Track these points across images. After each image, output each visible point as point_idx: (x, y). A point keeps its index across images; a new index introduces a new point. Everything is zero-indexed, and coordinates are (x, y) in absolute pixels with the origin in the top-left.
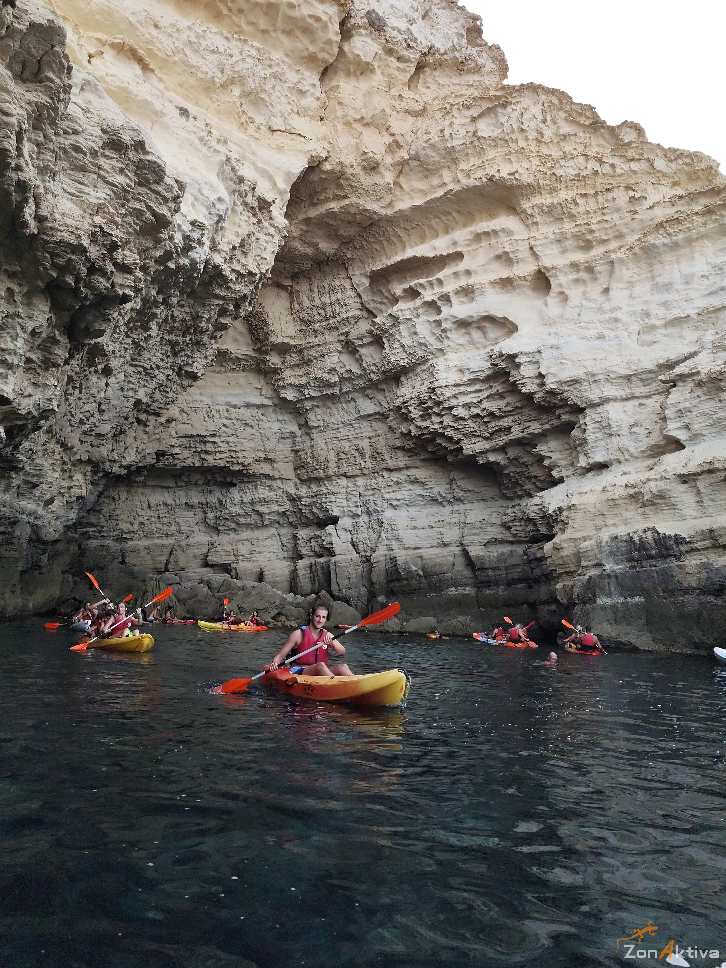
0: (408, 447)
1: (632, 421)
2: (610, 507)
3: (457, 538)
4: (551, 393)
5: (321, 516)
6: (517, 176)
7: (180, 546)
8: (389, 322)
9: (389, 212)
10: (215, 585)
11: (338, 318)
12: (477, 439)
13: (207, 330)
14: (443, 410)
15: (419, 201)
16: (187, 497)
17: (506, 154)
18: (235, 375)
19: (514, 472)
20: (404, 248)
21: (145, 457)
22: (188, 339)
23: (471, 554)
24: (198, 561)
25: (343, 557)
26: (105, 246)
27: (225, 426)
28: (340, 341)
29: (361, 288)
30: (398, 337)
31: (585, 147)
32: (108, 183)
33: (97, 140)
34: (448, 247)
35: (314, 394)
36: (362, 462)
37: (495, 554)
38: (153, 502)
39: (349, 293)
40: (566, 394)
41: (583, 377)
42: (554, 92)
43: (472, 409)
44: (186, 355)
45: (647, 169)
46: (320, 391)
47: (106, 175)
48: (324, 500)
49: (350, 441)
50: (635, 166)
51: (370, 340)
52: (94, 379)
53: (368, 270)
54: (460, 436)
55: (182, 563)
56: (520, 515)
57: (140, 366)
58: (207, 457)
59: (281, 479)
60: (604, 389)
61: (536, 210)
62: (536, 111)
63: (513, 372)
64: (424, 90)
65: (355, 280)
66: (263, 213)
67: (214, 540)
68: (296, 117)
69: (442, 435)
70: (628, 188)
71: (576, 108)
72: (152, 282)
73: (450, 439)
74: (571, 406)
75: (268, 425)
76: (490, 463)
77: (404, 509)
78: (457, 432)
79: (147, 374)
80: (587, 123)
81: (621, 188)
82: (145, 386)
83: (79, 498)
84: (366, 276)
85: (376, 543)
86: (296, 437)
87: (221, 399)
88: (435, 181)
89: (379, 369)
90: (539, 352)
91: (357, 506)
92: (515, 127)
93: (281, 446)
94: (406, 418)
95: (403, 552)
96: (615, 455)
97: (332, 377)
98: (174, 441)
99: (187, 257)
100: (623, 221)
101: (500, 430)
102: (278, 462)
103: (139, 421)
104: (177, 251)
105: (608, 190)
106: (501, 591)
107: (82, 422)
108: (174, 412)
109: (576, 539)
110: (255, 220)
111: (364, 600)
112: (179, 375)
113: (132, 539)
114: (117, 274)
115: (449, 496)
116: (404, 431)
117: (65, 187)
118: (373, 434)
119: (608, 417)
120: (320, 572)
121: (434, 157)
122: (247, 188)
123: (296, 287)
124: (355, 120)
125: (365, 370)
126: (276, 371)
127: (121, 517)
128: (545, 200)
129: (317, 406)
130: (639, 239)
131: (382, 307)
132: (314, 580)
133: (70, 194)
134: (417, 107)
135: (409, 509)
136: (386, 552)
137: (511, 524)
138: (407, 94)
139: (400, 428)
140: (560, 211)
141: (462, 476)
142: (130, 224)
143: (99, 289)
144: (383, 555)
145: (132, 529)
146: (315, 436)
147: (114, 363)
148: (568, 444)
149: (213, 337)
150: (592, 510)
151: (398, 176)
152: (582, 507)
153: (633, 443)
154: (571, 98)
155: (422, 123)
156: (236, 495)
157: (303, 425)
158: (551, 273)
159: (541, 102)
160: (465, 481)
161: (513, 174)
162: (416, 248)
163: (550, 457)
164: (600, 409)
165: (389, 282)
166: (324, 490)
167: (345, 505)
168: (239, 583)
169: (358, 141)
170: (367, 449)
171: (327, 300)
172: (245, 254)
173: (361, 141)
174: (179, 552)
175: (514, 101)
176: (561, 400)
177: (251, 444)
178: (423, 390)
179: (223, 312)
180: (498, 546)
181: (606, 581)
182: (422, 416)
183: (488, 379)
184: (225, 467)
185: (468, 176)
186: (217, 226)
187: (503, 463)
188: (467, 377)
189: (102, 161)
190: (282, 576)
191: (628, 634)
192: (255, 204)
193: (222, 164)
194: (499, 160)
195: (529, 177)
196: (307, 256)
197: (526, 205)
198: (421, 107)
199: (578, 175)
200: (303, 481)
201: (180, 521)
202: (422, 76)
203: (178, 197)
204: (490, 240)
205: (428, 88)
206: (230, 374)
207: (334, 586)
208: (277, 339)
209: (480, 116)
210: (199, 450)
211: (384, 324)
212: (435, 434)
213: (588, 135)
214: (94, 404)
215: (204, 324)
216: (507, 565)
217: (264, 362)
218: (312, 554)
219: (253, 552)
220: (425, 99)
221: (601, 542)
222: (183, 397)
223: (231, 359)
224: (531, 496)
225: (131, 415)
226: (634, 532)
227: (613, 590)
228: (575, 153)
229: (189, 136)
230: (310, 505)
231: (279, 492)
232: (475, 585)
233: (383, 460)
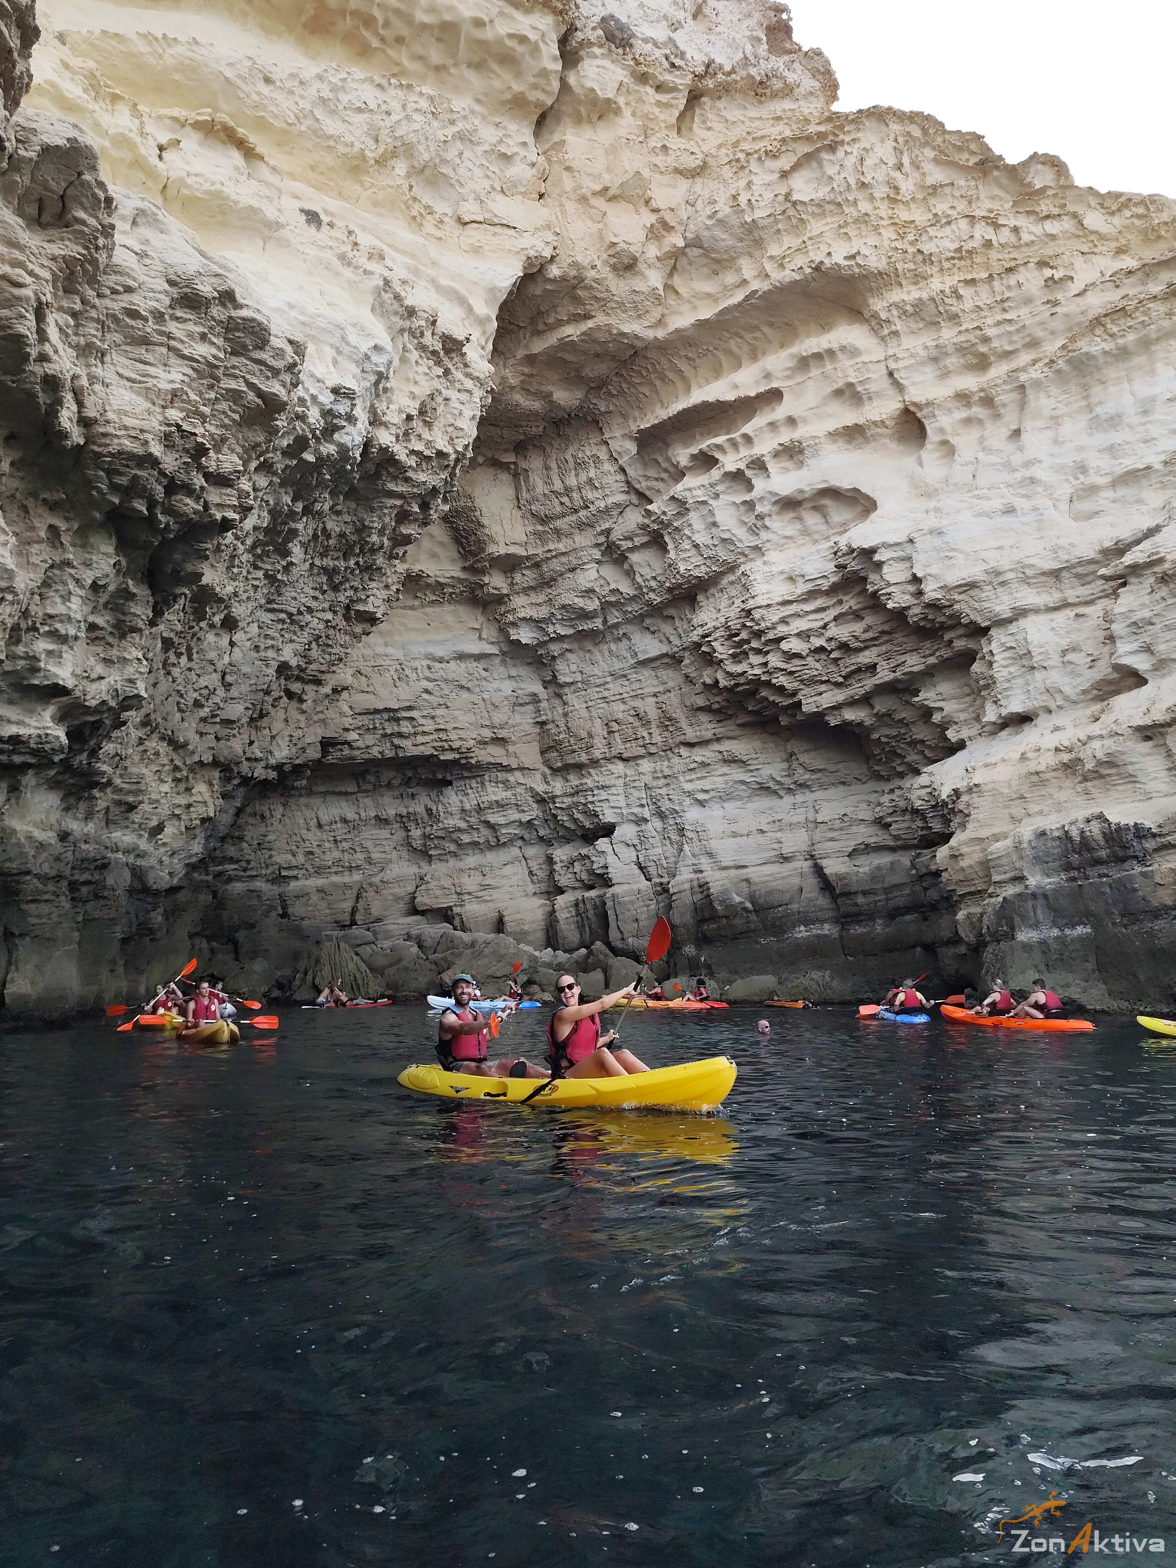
0: (716, 706)
1: (1064, 643)
2: (1034, 785)
3: (804, 847)
4: (934, 606)
5: (587, 824)
6: (859, 260)
7: (371, 885)
8: (672, 510)
9: (660, 334)
10: (429, 943)
11: (592, 508)
12: (823, 688)
13: (382, 547)
14: (766, 644)
15: (706, 313)
16: (377, 806)
17: (840, 227)
18: (438, 609)
19: (887, 736)
20: (688, 389)
21: (303, 749)
22: (352, 563)
23: (827, 871)
24: (402, 906)
25: (625, 887)
26: (187, 451)
27: (427, 691)
28: (598, 545)
29: (625, 458)
30: (687, 532)
31: (970, 202)
32: (184, 357)
33: (162, 296)
34: (757, 382)
35: (563, 631)
36: (645, 734)
37: (867, 869)
38: (325, 819)
39: (607, 466)
40: (957, 607)
41: (982, 577)
42: (914, 117)
43: (812, 639)
44: (352, 587)
45: (1073, 230)
46: (572, 626)
47: (179, 346)
48: (590, 799)
49: (624, 702)
50: (1051, 227)
51: (645, 539)
52: (211, 637)
53: (634, 428)
55: (375, 912)
56: (902, 804)
57: (282, 611)
58: (403, 743)
59: (521, 769)
60: (1018, 595)
61: (895, 312)
62: (884, 151)
63: (873, 577)
64: (703, 133)
65: (615, 445)
66: (451, 359)
67: (423, 872)
68: (500, 197)
69: (768, 684)
70: (1042, 264)
71: (953, 139)
72: (282, 485)
73: (781, 689)
74: (966, 625)
75: (495, 685)
76: (846, 726)
77: (718, 806)
78: (790, 678)
79: (293, 622)
80: (971, 163)
81: (1031, 265)
82: (292, 641)
83: (204, 821)
84: (631, 438)
85: (676, 863)
86: (540, 701)
87: (418, 650)
88: (730, 278)
90: (911, 541)
91: (643, 806)
92: (852, 181)
93: (518, 718)
94: (710, 660)
95: (719, 875)
96: (1042, 700)
97: (588, 602)
98: (348, 722)
99: (332, 442)
100: (1037, 319)
101: (858, 670)
102: (515, 743)
103: (290, 695)
104: (314, 436)
105: (1010, 270)
106: (879, 927)
107: (197, 704)
108: (344, 675)
109: (981, 840)
110: (440, 371)
111: (663, 953)
112: (347, 618)
113: (296, 878)
114: (212, 489)
115: (787, 781)
116: (709, 681)
117: (121, 371)
118: (661, 689)
119: (1025, 639)
120: (591, 913)
121: (725, 239)
122: (423, 323)
123: (523, 465)
124: (594, 194)
125: (640, 588)
126: (500, 599)
127: (277, 845)
128: (909, 294)
129: (570, 651)
130: (1064, 347)
131: (660, 485)
132: (583, 926)
133: (129, 379)
134: (692, 163)
135: (726, 805)
136: (693, 876)
137: (889, 820)
138: (675, 142)
139: (701, 676)
140: (935, 311)
141: (805, 747)
142: (224, 413)
143: (185, 514)
144: (687, 881)
145: (294, 863)
146: (570, 697)
147: (239, 610)
148: (968, 685)
149: (392, 557)
150: (1005, 791)
151: (671, 275)
152: (990, 787)
153: (1067, 680)
154: (942, 125)
155: (702, 187)
156: (453, 798)
157: (550, 682)
158: (925, 412)
159: (892, 137)
160: (812, 754)
161: (853, 257)
162: (707, 388)
163: (942, 709)
164: (1012, 628)
165: (667, 445)
166: (589, 782)
167: (622, 804)
168: (466, 937)
169: (600, 226)
170: (653, 714)
171: (572, 481)
172: (429, 425)
173: (606, 225)
174: (371, 894)
175: (847, 138)
176: (951, 617)
177: (471, 718)
178: (732, 614)
179: (403, 517)
180: (873, 855)
181: (1030, 903)
182: (733, 656)
183: (834, 589)
184: (432, 756)
185: (782, 266)
186: (377, 389)
187: (868, 722)
188: (802, 588)
189: (173, 327)
190: (533, 922)
191: (1068, 986)
192: (438, 347)
193: (378, 292)
194: (829, 237)
195: (879, 260)
196: (536, 414)
197: (877, 305)
198: (699, 162)
199: (959, 250)
200: (555, 771)
201: (369, 844)
202: (698, 111)
203: (295, 365)
204: (824, 366)
205: (709, 129)
206: (429, 610)
207: (613, 934)
208: (499, 549)
209: (795, 167)
210: (389, 732)
211: (664, 513)
212: (757, 683)
213: (973, 183)
214: (214, 675)
215: (375, 538)
216: (886, 885)
217: (482, 586)
218: (577, 884)
219: (485, 887)
220: (705, 149)
221: (1020, 843)
222: (359, 652)
223: (428, 585)
224: (918, 773)
225: (274, 686)
226: (1071, 824)
227: (1041, 917)
228: (953, 213)
229: (321, 255)
230: (569, 808)
231: (520, 790)
232: (836, 921)
233: (679, 729)
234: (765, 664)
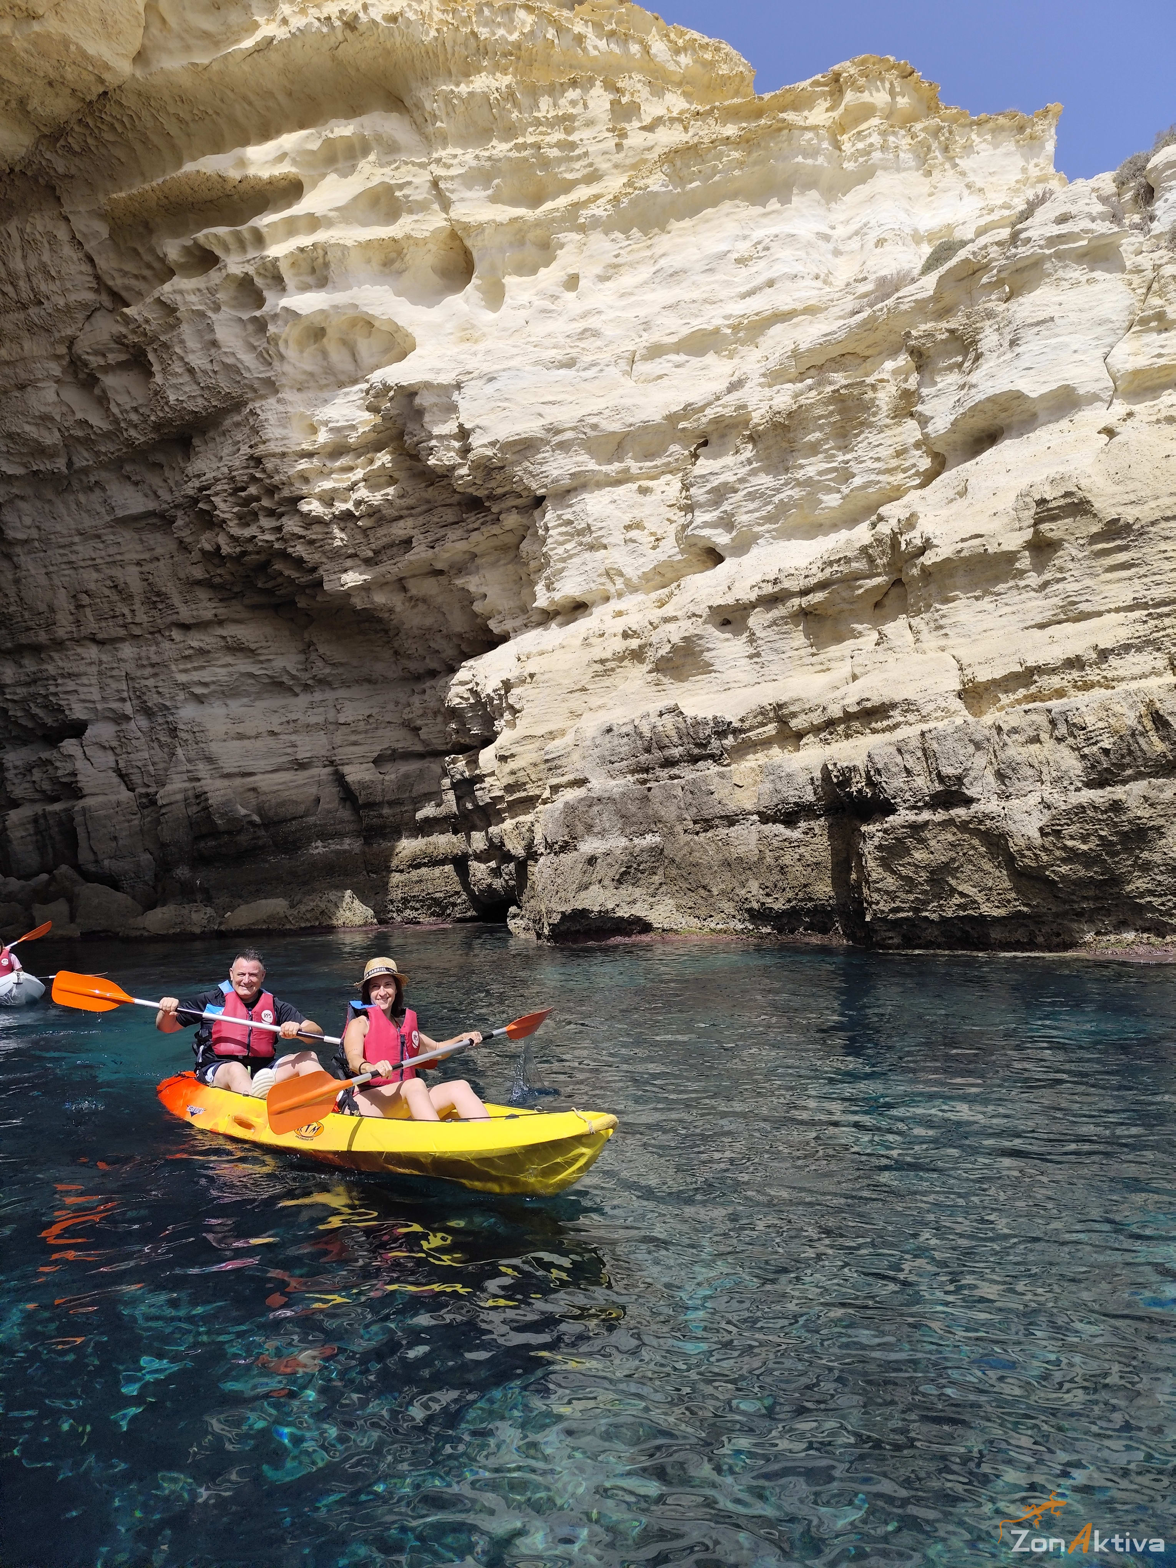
0: (218, 580)
1: (627, 519)
2: (596, 675)
3: (322, 752)
4: (483, 466)
5: (49, 721)
6: (401, 24)
8: (157, 318)
11: (47, 305)
12: (349, 563)
14: (280, 504)
15: (204, 56)
20: (178, 159)
23: (349, 779)
25: (101, 799)
28: (56, 357)
29: (94, 244)
30: (178, 350)
34: (270, 163)
35: (8, 469)
36: (126, 611)
37: (393, 776)
39: (68, 251)
40: (509, 469)
41: (541, 434)
43: (337, 502)
45: (640, 57)
46: (23, 464)
48: (52, 689)
49: (98, 570)
50: (617, 47)
51: (123, 357)
53: (104, 205)
54: (316, 556)
56: (434, 705)
60: (578, 459)
63: (412, 426)
65: (78, 224)
69: (283, 554)
70: (608, 83)
73: (299, 562)
74: (520, 494)
76: (375, 609)
77: (218, 703)
78: (311, 549)
81: (596, 81)
84: (101, 216)
85: (166, 770)
88: (236, 16)
89: (145, 418)
90: (458, 385)
94: (209, 520)
95: (220, 783)
96: (599, 585)
97: (45, 433)
100: (602, 146)
101: (391, 544)
105: (573, 82)
106: (406, 840)
109: (535, 738)
111: (149, 876)
115: (305, 676)
116: (208, 547)
118: (147, 556)
119: (585, 512)
120: (54, 830)
125: (116, 421)
129: (22, 498)
130: (629, 183)
131: (141, 285)
132: (45, 846)
135: (229, 702)
136: (188, 785)
137: (419, 722)
139: (198, 542)
141: (326, 635)
144: (180, 791)
146: (23, 559)
148: (516, 567)
150: (564, 681)
152: (546, 677)
153: (629, 560)
158: (473, 238)
160: (332, 645)
161: (394, 18)
162: (205, 161)
163: (484, 595)
164: (571, 498)
165: (152, 233)
166: (51, 669)
167: (96, 697)
170: (136, 586)
171: (17, 264)
176: (502, 482)
178: (237, 463)
180: (399, 762)
181: (595, 809)
182: (239, 516)
183: (365, 444)
187: (400, 608)
188: (325, 439)
191: (634, 902)
197: (421, 87)
204: (354, 157)
207: (84, 856)
211: (147, 321)
212: (269, 553)
216: (414, 795)
218: (37, 796)
221: (582, 740)
224: (456, 669)
226: (642, 717)
227: (607, 824)
230: (24, 700)
232: (357, 834)
233: (171, 607)
234: (279, 529)
